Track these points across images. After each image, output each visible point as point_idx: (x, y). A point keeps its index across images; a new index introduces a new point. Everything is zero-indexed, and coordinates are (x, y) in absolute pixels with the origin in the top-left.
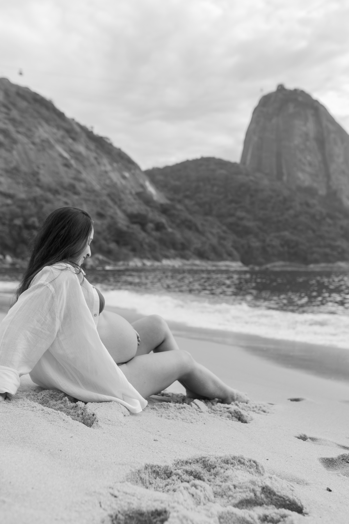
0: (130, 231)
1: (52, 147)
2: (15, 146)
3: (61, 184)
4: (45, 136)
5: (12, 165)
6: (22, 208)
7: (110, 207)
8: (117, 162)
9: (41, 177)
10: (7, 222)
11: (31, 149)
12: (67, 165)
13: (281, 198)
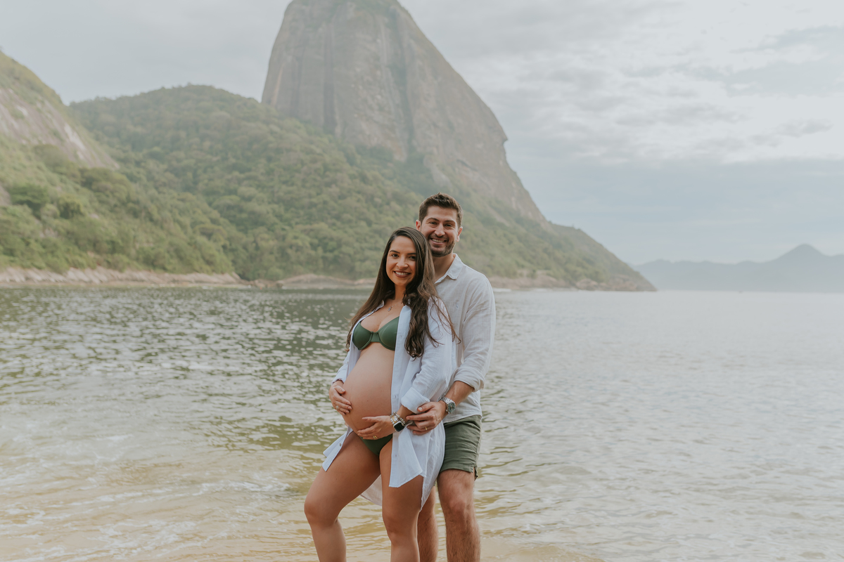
13: (319, 165)
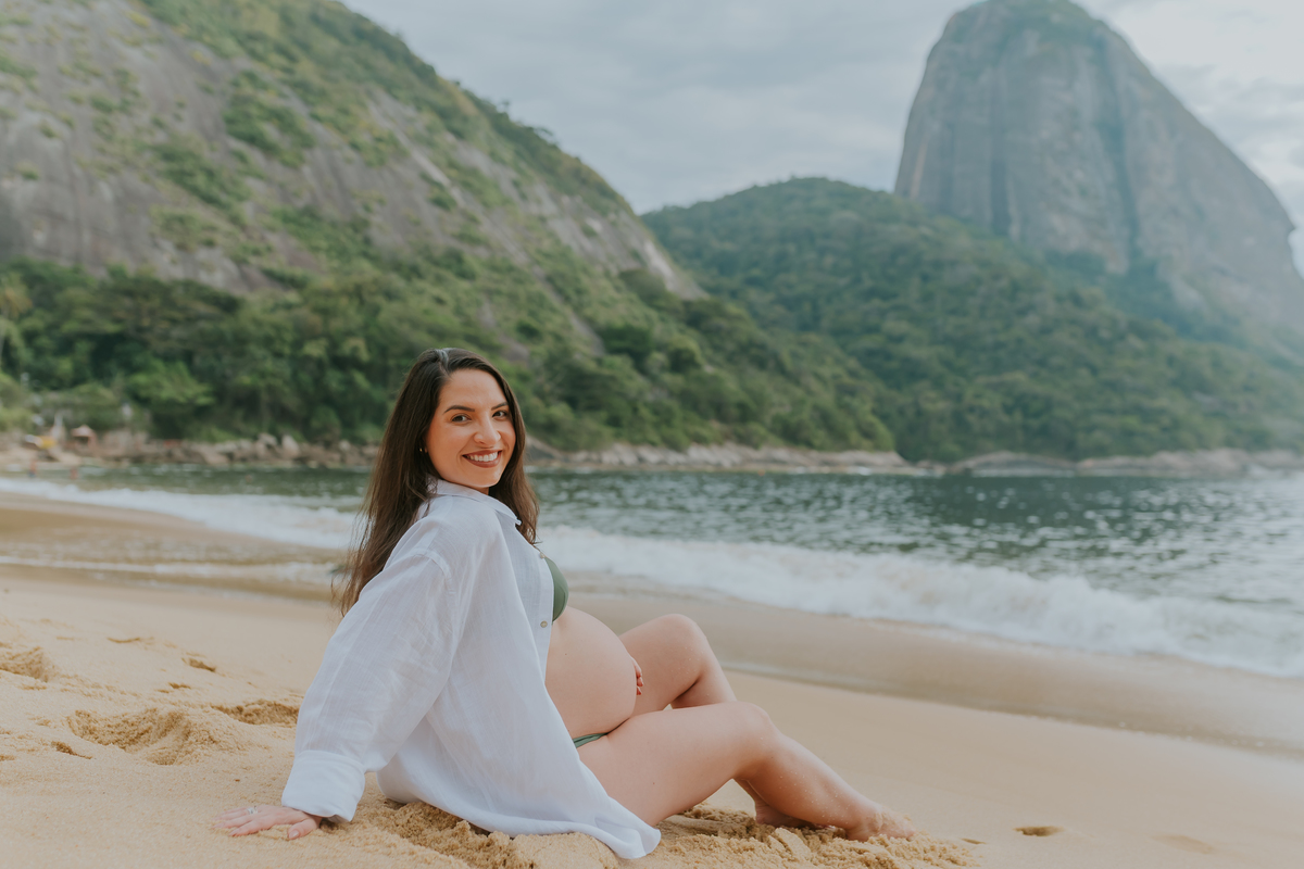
0: (606, 372)
1: (401, 154)
2: (306, 154)
3: (426, 252)
4: (385, 126)
5: (301, 203)
6: (325, 312)
7: (553, 310)
8: (570, 193)
9: (374, 233)
10: (287, 350)
11: (349, 161)
12: (441, 203)
13: (1004, 283)
